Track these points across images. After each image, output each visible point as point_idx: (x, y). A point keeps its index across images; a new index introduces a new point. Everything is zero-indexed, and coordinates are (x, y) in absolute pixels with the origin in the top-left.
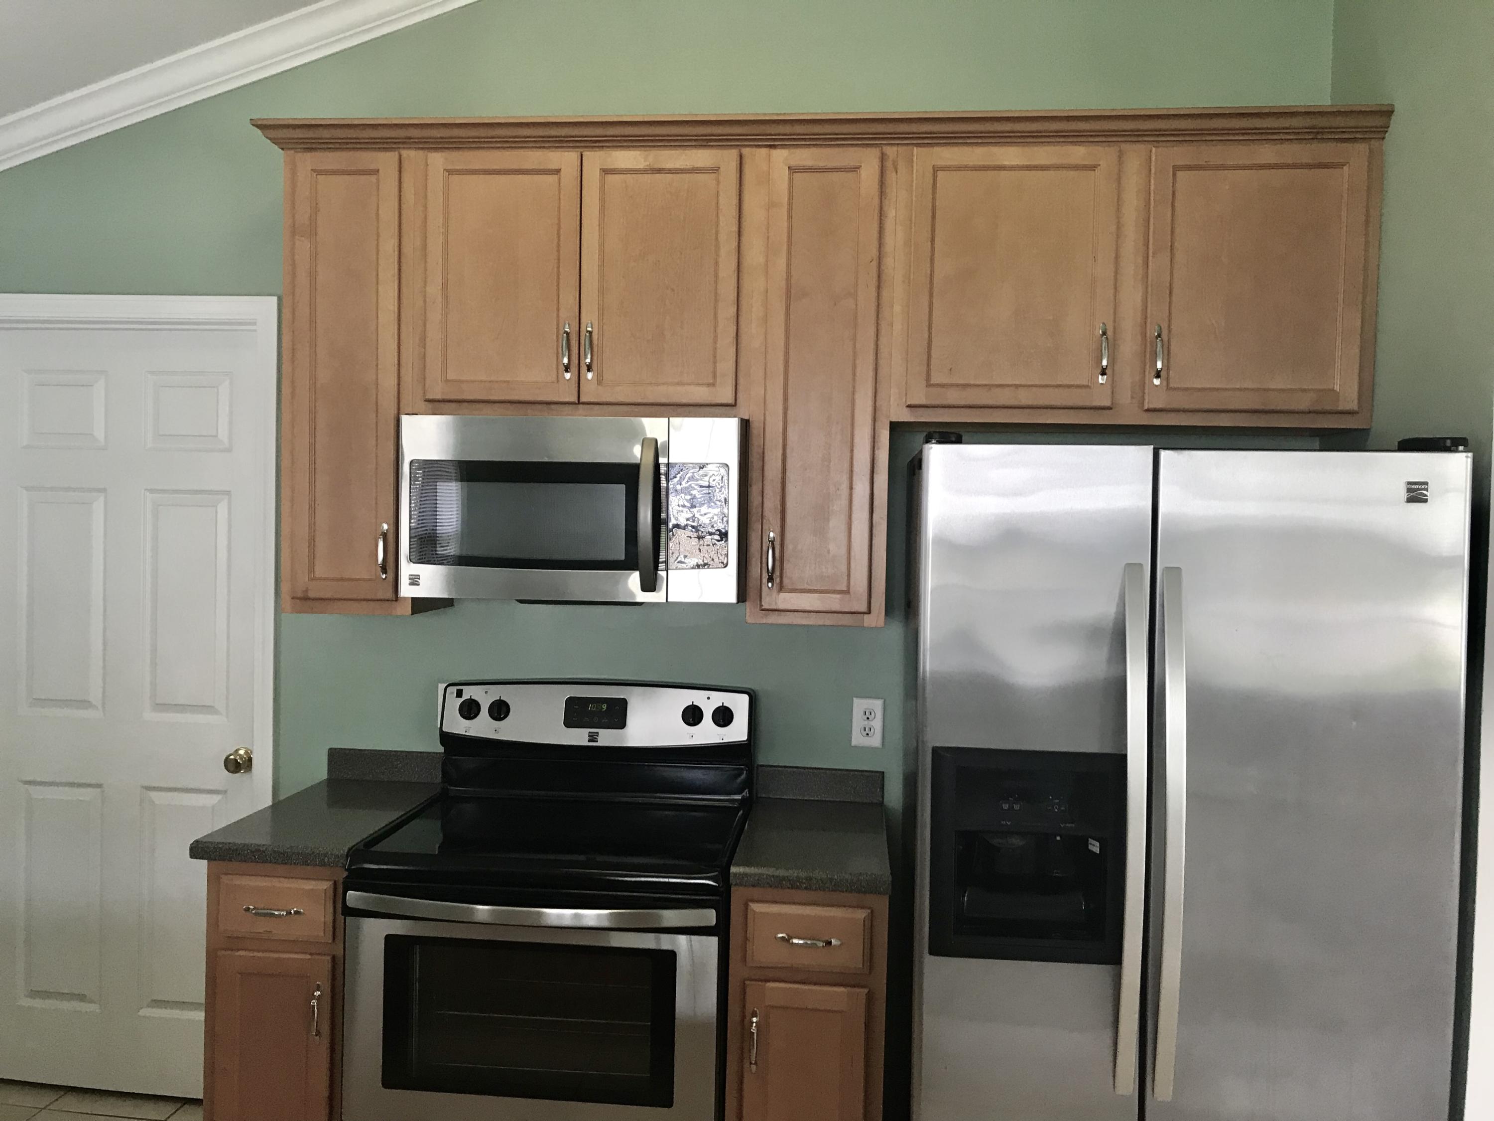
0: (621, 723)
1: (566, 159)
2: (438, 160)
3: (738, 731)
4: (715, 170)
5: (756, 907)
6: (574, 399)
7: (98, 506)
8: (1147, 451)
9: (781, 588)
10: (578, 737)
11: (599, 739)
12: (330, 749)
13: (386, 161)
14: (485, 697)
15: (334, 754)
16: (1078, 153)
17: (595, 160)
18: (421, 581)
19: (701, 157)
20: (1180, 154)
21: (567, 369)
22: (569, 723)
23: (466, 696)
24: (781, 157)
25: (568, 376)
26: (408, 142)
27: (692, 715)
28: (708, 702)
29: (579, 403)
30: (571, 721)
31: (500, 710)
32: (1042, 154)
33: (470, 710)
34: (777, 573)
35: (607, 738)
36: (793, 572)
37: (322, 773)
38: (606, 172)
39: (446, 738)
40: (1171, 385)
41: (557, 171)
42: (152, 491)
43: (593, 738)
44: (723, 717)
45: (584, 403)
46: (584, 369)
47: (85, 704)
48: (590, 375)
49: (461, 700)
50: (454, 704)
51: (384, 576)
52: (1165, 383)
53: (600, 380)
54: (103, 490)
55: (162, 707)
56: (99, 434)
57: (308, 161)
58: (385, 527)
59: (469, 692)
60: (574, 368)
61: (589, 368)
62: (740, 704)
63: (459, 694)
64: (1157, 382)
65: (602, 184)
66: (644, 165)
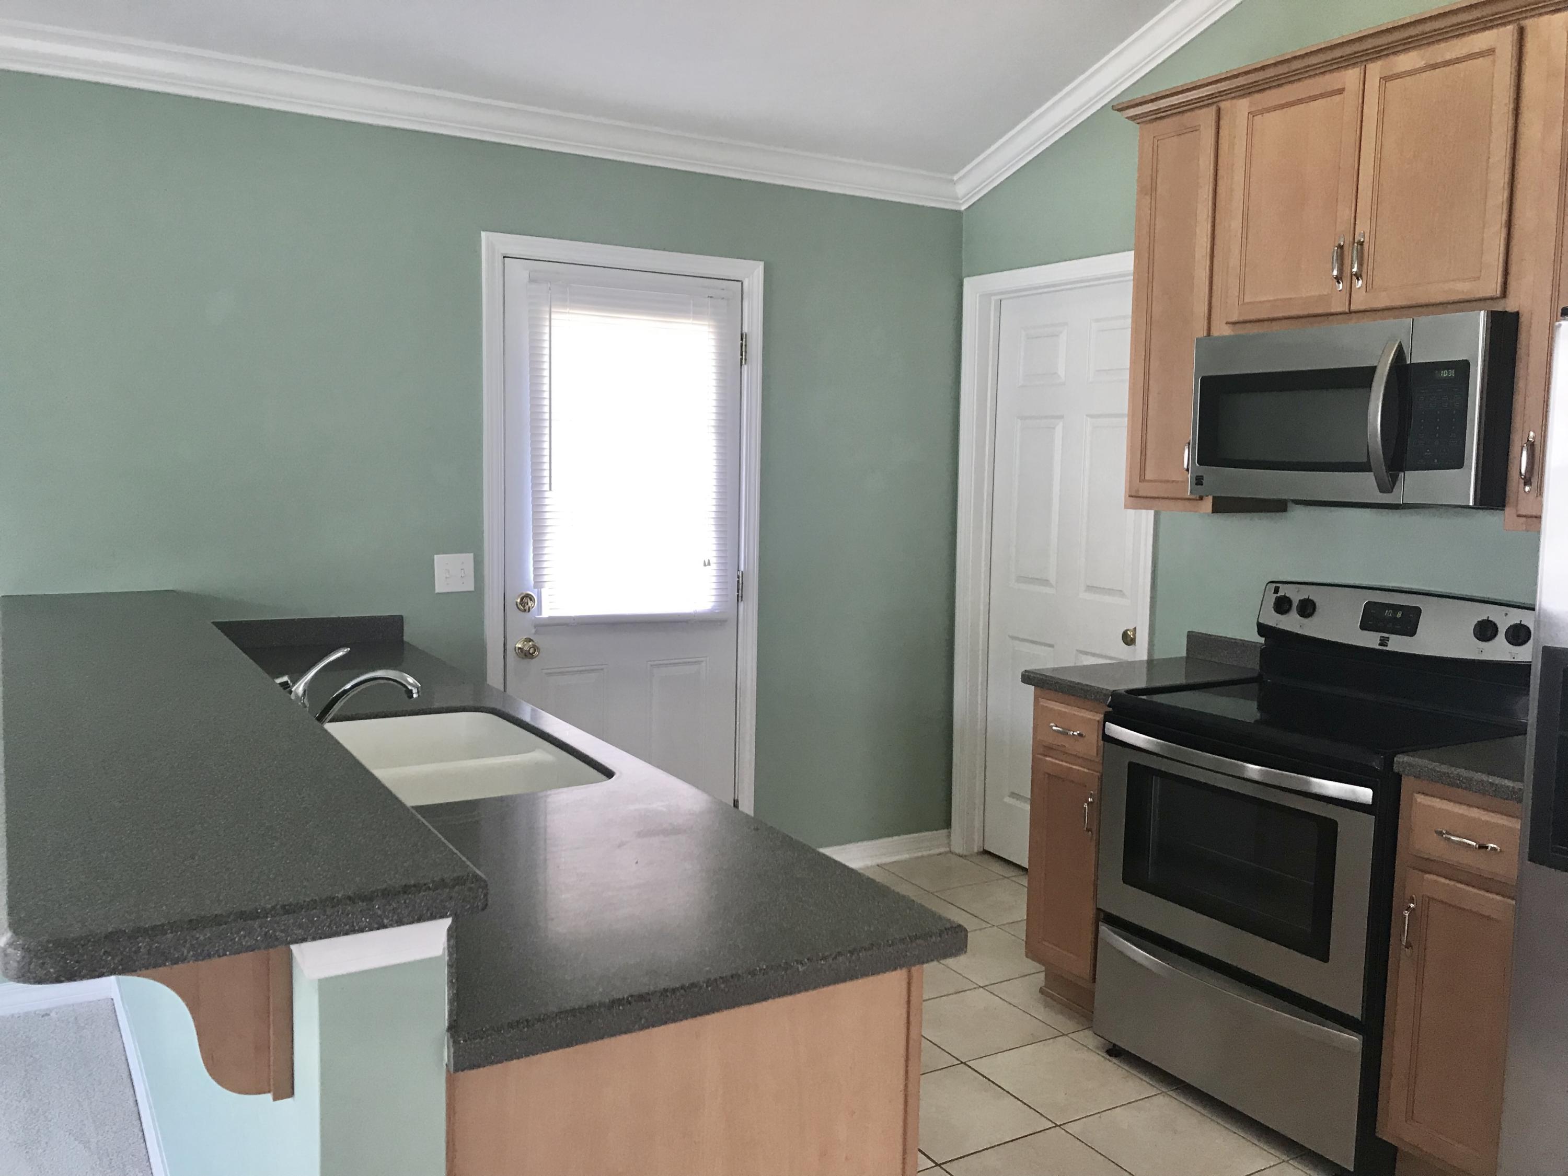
0: (1412, 632)
1: (1351, 77)
2: (1243, 105)
4: (1491, 52)
5: (1420, 798)
6: (1346, 309)
7: (1059, 430)
9: (1538, 493)
10: (1371, 640)
11: (1389, 643)
12: (1189, 632)
13: (1207, 116)
14: (1294, 595)
15: (1191, 636)
17: (1375, 69)
18: (1204, 482)
19: (1481, 41)
21: (1339, 281)
22: (1364, 626)
23: (1281, 594)
25: (1340, 287)
26: (1225, 95)
27: (1486, 631)
28: (1505, 620)
29: (1350, 312)
30: (1366, 625)
31: (1307, 609)
33: (1282, 606)
34: (1534, 476)
35: (1398, 644)
37: (1183, 647)
38: (1388, 79)
39: (1263, 629)
41: (1343, 91)
42: (1091, 416)
43: (1383, 642)
44: (1518, 635)
45: (1355, 312)
46: (1355, 279)
47: (1045, 582)
48: (1359, 285)
49: (1277, 597)
50: (1271, 599)
53: (1368, 287)
54: (1061, 417)
55: (1091, 589)
56: (1061, 372)
57: (1152, 131)
59: (1284, 590)
60: (1346, 279)
61: (1358, 276)
63: (1277, 590)
65: (1382, 93)
66: (1422, 64)
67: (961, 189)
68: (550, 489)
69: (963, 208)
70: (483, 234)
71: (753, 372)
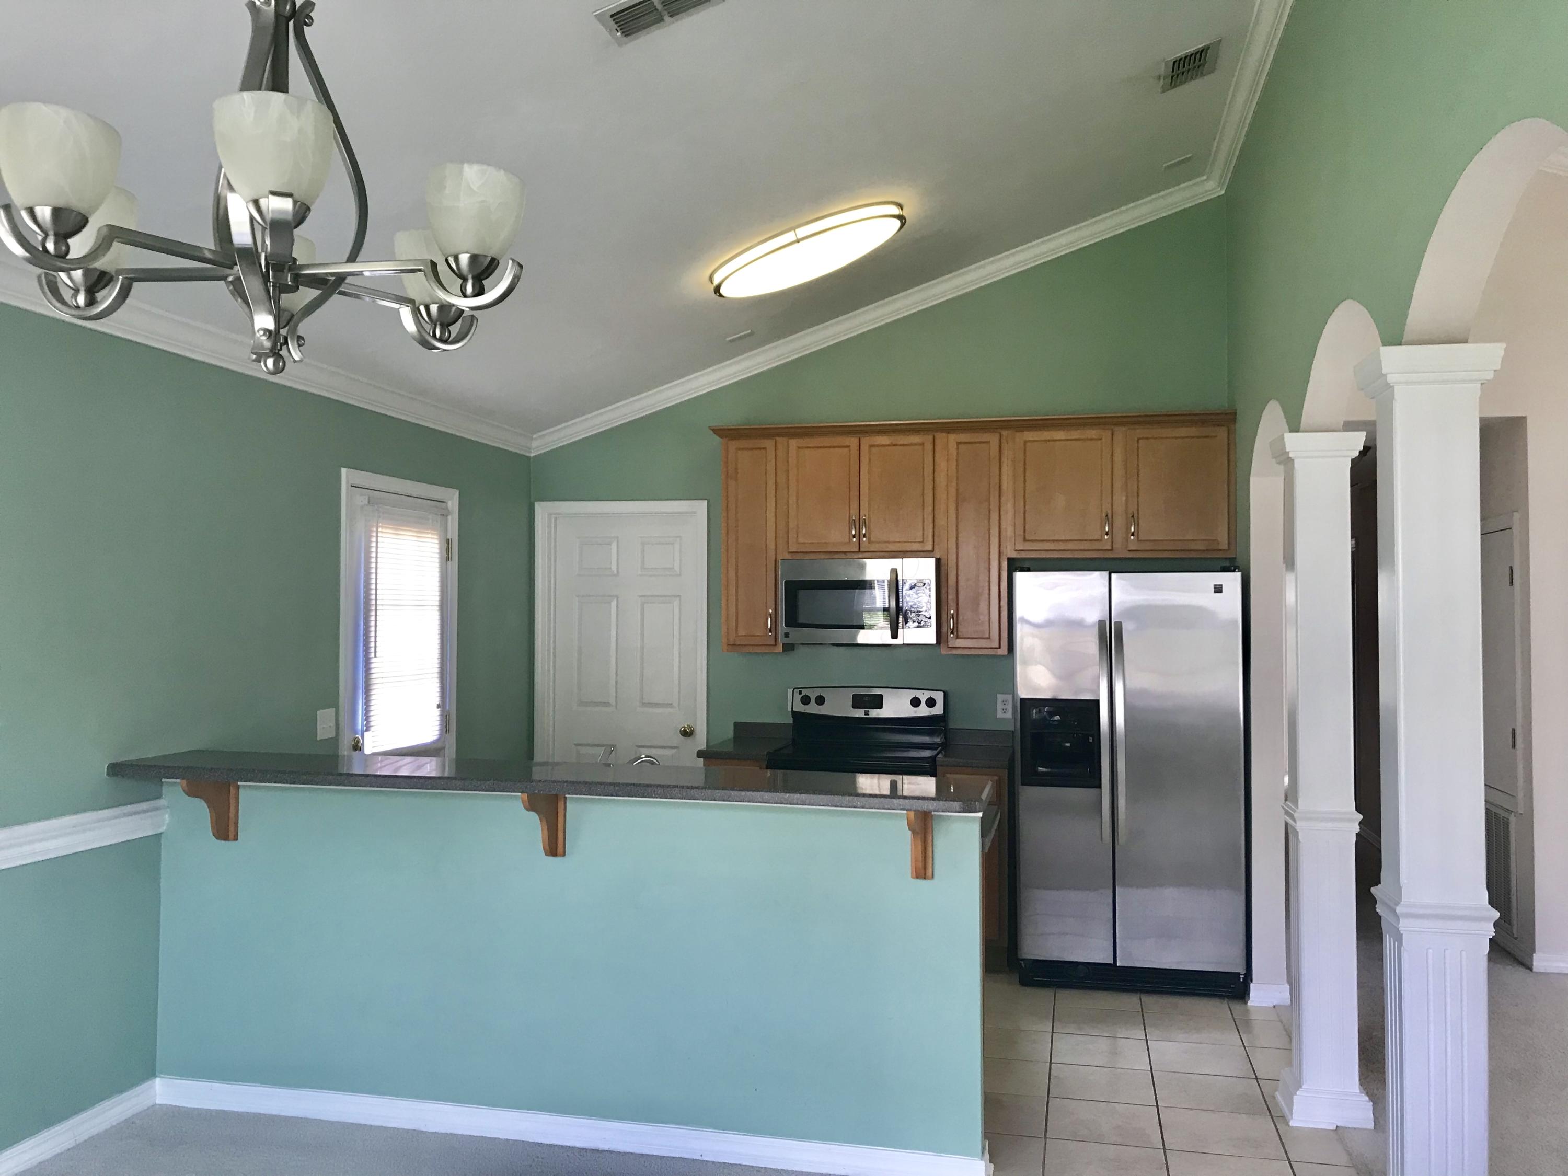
0: (880, 706)
1: (853, 441)
2: (794, 443)
3: (938, 710)
4: (922, 444)
6: (857, 550)
7: (614, 604)
8: (1106, 574)
9: (958, 637)
10: (859, 713)
11: (870, 713)
12: (735, 723)
13: (768, 444)
14: (813, 695)
15: (736, 725)
16: (1092, 433)
17: (866, 441)
18: (790, 635)
19: (915, 439)
20: (1140, 432)
21: (854, 537)
22: (854, 707)
23: (803, 694)
24: (953, 438)
25: (854, 540)
26: (779, 435)
27: (915, 702)
28: (923, 696)
29: (859, 551)
31: (820, 700)
32: (1075, 434)
33: (806, 700)
34: (955, 630)
35: (875, 713)
36: (962, 630)
37: (731, 734)
38: (871, 446)
39: (794, 714)
40: (1140, 539)
41: (848, 447)
42: (640, 596)
43: (866, 713)
44: (931, 703)
45: (862, 552)
46: (862, 536)
47: (607, 704)
48: (864, 539)
49: (801, 696)
50: (798, 697)
51: (770, 634)
52: (1136, 538)
53: (870, 541)
54: (615, 596)
55: (644, 705)
56: (614, 568)
57: (734, 445)
58: (771, 611)
59: (804, 692)
60: (857, 536)
61: (864, 536)
62: (939, 697)
63: (800, 693)
64: (1132, 537)
65: (870, 451)
66: (888, 443)
67: (535, 444)
68: (375, 656)
69: (532, 455)
70: (344, 471)
71: (454, 565)
